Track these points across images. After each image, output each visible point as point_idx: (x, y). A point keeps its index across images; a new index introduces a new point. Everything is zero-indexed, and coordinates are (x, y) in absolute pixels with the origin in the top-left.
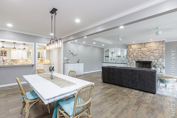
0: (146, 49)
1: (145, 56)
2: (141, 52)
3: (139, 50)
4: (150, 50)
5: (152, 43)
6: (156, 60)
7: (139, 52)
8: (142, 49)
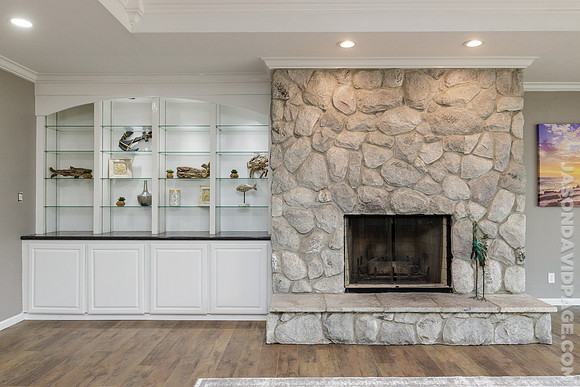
0: (415, 117)
1: (411, 176)
5: (454, 79)
6: (475, 200)
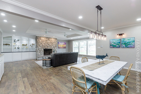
2: (47, 43)
3: (46, 41)
4: (51, 42)
6: (54, 48)
7: (46, 43)
8: (48, 41)
